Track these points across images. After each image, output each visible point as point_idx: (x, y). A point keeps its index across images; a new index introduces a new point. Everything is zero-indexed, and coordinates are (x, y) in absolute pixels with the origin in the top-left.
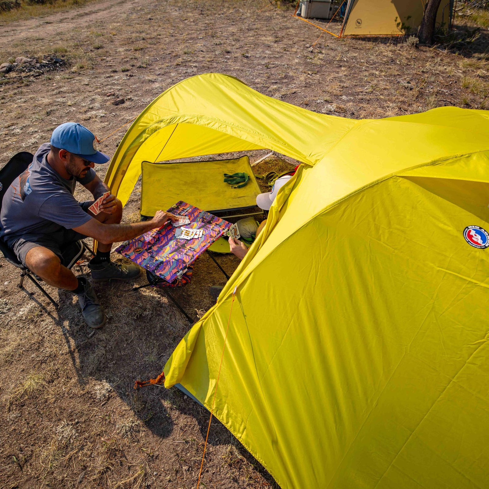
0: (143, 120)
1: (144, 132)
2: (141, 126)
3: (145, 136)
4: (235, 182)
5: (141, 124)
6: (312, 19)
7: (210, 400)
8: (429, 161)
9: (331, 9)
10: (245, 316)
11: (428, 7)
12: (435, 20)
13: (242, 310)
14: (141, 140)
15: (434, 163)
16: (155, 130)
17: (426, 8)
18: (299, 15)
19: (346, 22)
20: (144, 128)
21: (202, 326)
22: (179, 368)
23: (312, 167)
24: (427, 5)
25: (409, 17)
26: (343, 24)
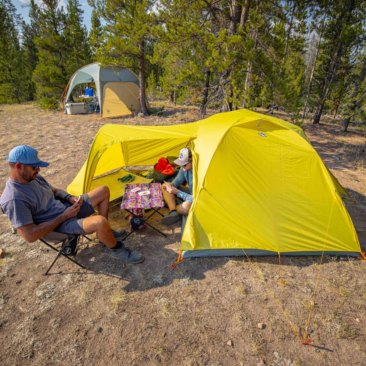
0: (94, 147)
1: (98, 152)
2: (96, 150)
3: (99, 155)
4: (127, 180)
5: (95, 149)
6: (77, 114)
7: (213, 245)
8: (237, 121)
9: (85, 108)
10: (211, 195)
11: (140, 100)
12: (146, 105)
13: (209, 193)
14: (99, 157)
15: (238, 121)
16: (105, 150)
17: (139, 100)
18: (66, 114)
19: (102, 113)
20: (97, 151)
21: (193, 213)
22: (194, 237)
23: (196, 138)
24: (139, 99)
25: (132, 106)
26: (101, 113)
